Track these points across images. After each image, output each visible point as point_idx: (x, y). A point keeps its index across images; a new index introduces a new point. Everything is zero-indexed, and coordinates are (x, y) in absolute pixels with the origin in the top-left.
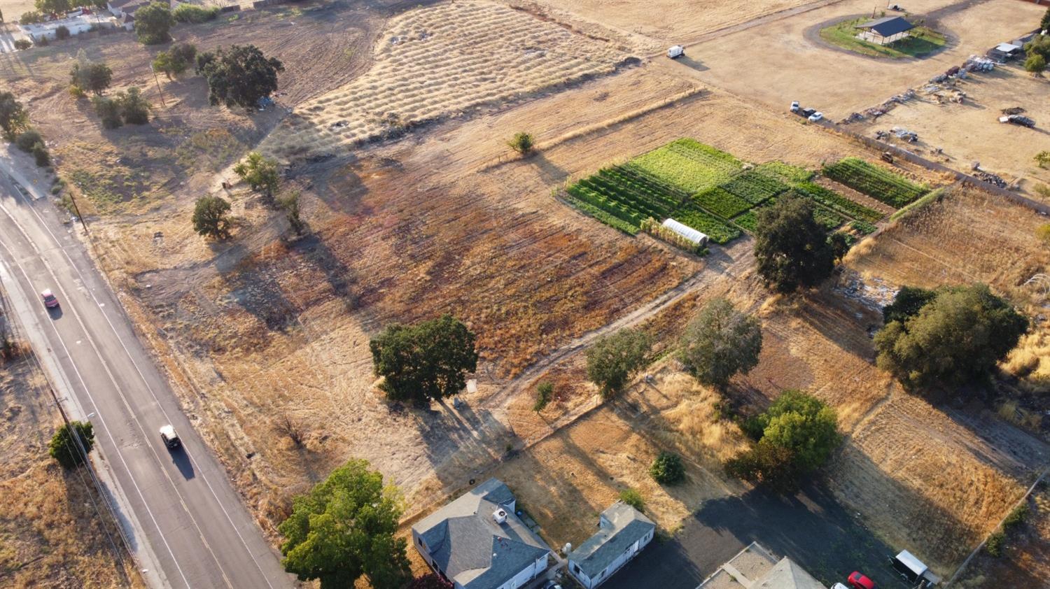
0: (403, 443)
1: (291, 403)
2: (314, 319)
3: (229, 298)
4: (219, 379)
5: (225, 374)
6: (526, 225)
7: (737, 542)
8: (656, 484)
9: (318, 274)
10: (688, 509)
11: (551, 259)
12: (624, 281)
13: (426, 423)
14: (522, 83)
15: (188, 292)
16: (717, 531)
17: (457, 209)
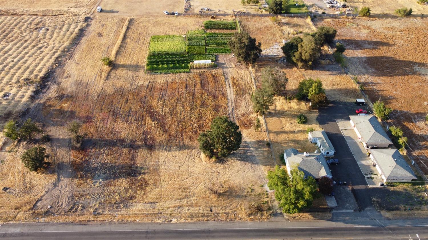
0: (241, 167)
1: (191, 188)
2: (145, 161)
3: (96, 182)
4: (153, 204)
5: (152, 201)
6: (154, 87)
7: (334, 123)
8: (303, 125)
9: (114, 149)
10: (317, 124)
11: (180, 92)
12: (210, 85)
13: (236, 157)
14: (60, 42)
15: (73, 194)
16: (328, 124)
17: (121, 97)
